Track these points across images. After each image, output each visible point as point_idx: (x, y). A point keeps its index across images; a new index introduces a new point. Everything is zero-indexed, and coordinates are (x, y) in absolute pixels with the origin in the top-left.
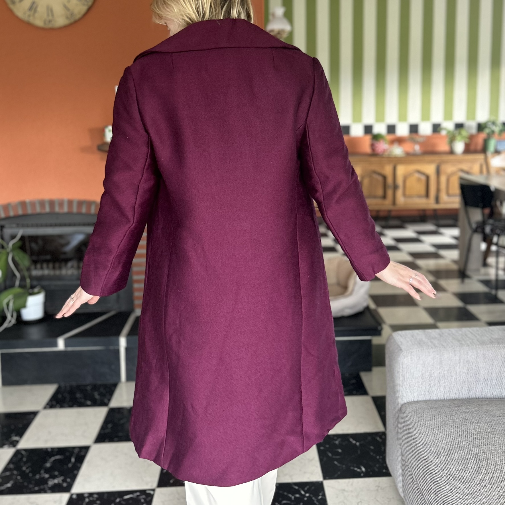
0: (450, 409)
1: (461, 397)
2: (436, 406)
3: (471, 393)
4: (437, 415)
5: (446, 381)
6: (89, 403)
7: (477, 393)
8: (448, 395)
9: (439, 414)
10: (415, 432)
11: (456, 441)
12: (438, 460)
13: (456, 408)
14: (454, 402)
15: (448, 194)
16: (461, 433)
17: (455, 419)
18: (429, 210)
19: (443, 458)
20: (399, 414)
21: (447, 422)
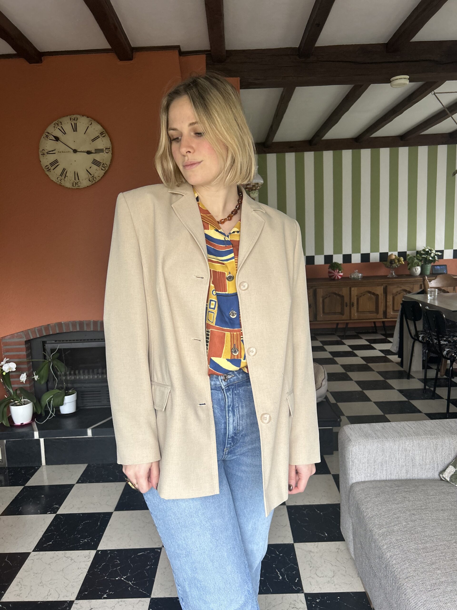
0: (392, 489)
1: (400, 478)
2: (379, 486)
3: (408, 476)
4: (381, 493)
5: (388, 465)
7: (414, 475)
8: (390, 476)
9: (382, 493)
10: (363, 508)
11: (395, 516)
12: (380, 531)
13: (397, 488)
14: (395, 483)
15: (394, 310)
16: (400, 509)
17: (395, 496)
18: (379, 322)
19: (384, 530)
20: (350, 492)
21: (389, 500)
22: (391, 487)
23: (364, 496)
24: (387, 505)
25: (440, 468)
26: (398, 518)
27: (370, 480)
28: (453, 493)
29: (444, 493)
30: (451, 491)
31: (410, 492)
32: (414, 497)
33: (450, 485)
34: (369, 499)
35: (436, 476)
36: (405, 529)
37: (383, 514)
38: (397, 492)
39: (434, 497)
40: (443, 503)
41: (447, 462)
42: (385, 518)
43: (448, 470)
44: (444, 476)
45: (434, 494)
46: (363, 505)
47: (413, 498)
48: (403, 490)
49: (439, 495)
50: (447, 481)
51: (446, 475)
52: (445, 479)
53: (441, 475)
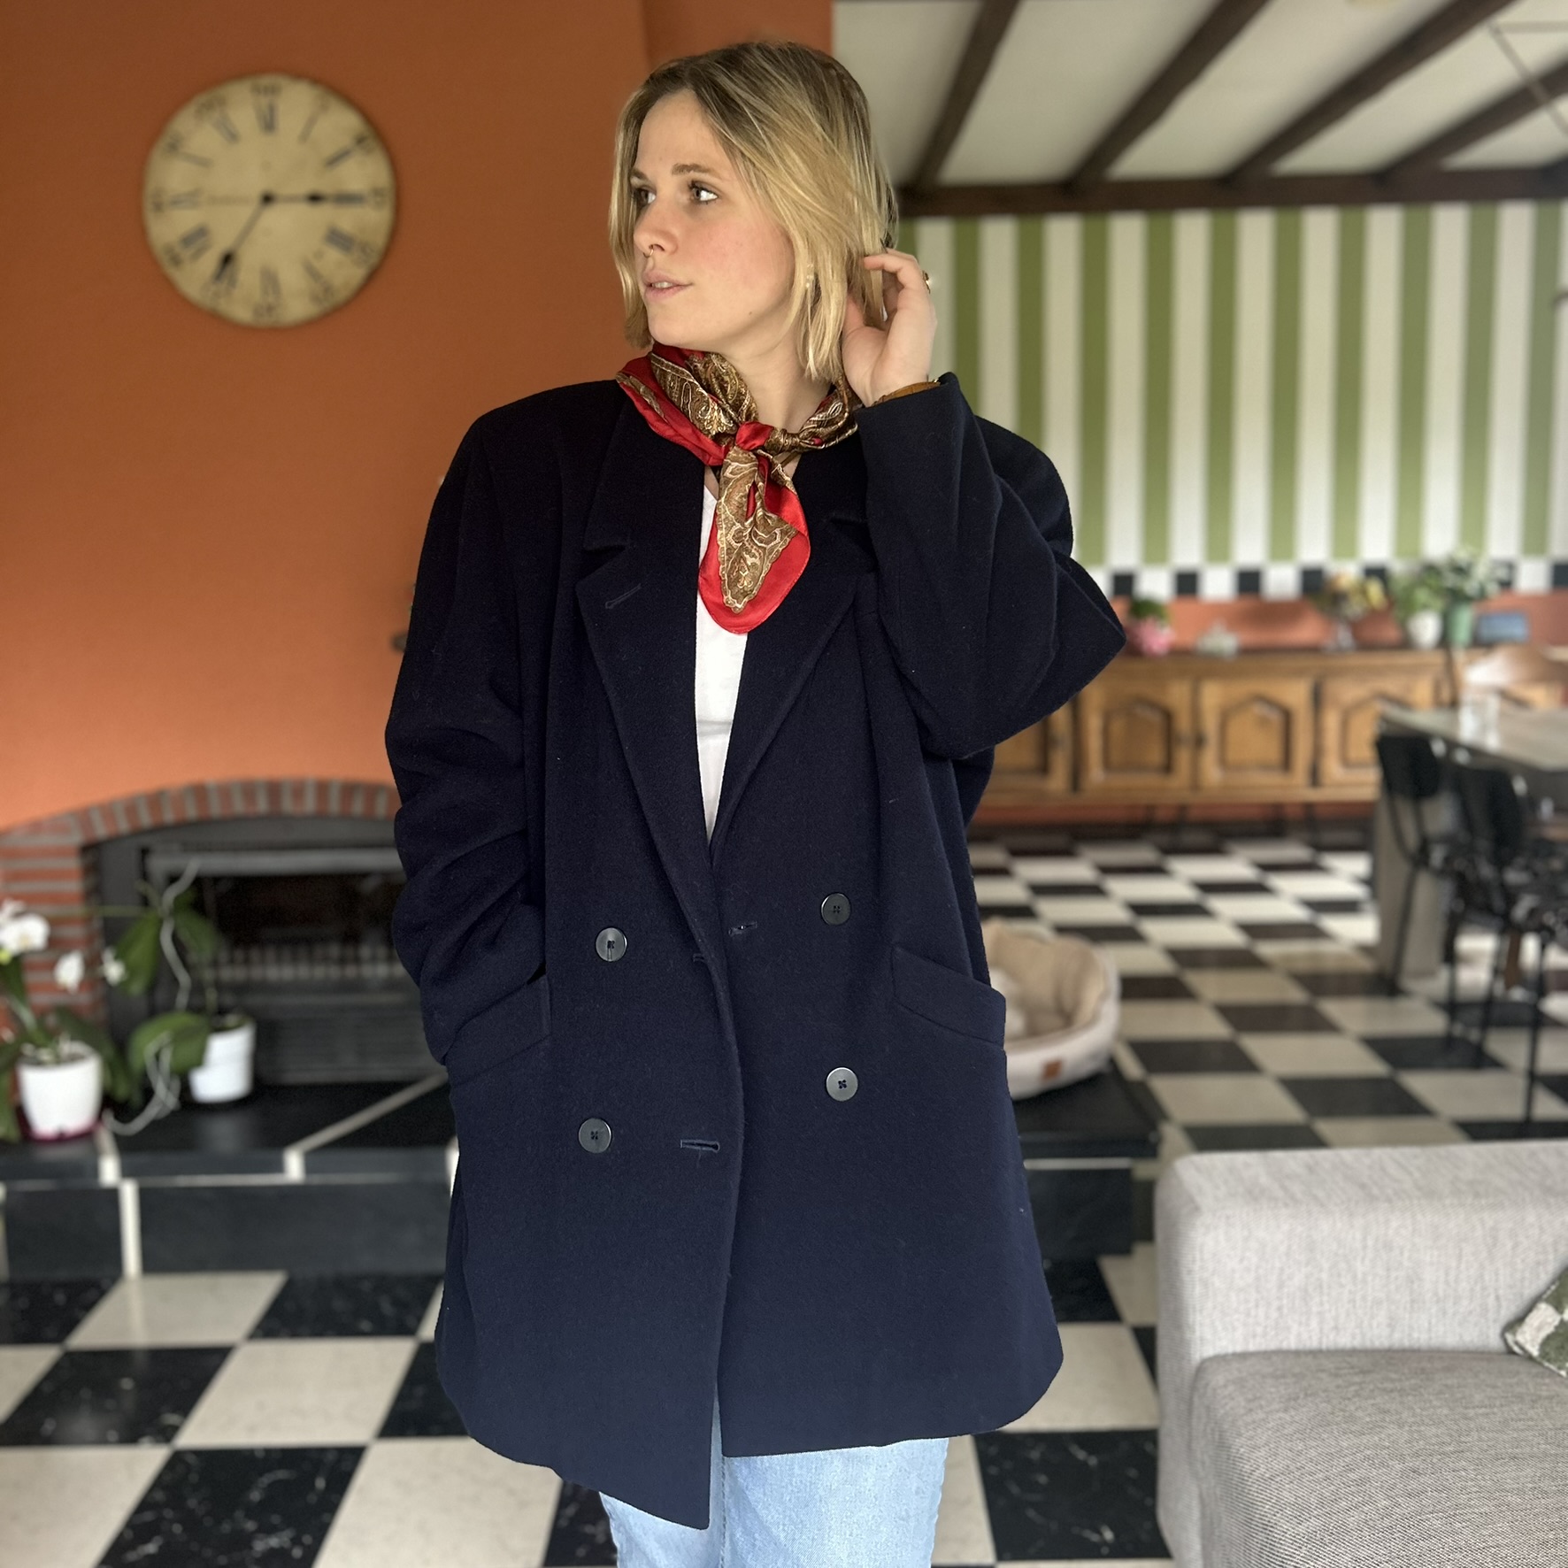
0: (1340, 1382)
1: (1368, 1344)
2: (1297, 1370)
3: (1397, 1336)
4: (1302, 1396)
5: (1325, 1298)
6: (365, 1325)
7: (1415, 1336)
8: (1332, 1337)
9: (1306, 1395)
10: (1240, 1445)
11: (1352, 1476)
12: (1301, 1529)
13: (1357, 1379)
14: (1349, 1359)
15: (1346, 762)
16: (1368, 1452)
17: (1353, 1408)
18: (1294, 805)
20: (1193, 1388)
21: (1329, 1418)
22: (1337, 1376)
23: (1243, 1404)
24: (1325, 1436)
25: (1508, 1312)
26: (1362, 1482)
27: (1263, 1347)
28: (1550, 1398)
29: (1520, 1398)
30: (1544, 1394)
31: (1402, 1392)
32: (1418, 1411)
33: (1541, 1369)
34: (1260, 1415)
35: (1494, 1342)
36: (1387, 1522)
37: (1310, 1467)
38: (1357, 1394)
39: (1488, 1410)
40: (1515, 1435)
41: (1530, 1291)
42: (1318, 1482)
43: (1534, 1320)
44: (1520, 1338)
45: (1487, 1402)
46: (1240, 1435)
47: (1414, 1415)
48: (1380, 1386)
49: (1502, 1406)
50: (1530, 1358)
51: (1528, 1336)
52: (1522, 1348)
53: (1509, 1337)
